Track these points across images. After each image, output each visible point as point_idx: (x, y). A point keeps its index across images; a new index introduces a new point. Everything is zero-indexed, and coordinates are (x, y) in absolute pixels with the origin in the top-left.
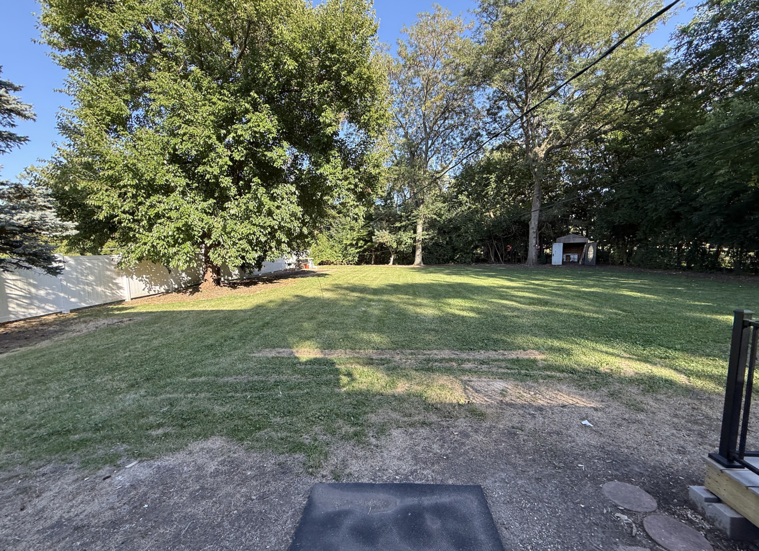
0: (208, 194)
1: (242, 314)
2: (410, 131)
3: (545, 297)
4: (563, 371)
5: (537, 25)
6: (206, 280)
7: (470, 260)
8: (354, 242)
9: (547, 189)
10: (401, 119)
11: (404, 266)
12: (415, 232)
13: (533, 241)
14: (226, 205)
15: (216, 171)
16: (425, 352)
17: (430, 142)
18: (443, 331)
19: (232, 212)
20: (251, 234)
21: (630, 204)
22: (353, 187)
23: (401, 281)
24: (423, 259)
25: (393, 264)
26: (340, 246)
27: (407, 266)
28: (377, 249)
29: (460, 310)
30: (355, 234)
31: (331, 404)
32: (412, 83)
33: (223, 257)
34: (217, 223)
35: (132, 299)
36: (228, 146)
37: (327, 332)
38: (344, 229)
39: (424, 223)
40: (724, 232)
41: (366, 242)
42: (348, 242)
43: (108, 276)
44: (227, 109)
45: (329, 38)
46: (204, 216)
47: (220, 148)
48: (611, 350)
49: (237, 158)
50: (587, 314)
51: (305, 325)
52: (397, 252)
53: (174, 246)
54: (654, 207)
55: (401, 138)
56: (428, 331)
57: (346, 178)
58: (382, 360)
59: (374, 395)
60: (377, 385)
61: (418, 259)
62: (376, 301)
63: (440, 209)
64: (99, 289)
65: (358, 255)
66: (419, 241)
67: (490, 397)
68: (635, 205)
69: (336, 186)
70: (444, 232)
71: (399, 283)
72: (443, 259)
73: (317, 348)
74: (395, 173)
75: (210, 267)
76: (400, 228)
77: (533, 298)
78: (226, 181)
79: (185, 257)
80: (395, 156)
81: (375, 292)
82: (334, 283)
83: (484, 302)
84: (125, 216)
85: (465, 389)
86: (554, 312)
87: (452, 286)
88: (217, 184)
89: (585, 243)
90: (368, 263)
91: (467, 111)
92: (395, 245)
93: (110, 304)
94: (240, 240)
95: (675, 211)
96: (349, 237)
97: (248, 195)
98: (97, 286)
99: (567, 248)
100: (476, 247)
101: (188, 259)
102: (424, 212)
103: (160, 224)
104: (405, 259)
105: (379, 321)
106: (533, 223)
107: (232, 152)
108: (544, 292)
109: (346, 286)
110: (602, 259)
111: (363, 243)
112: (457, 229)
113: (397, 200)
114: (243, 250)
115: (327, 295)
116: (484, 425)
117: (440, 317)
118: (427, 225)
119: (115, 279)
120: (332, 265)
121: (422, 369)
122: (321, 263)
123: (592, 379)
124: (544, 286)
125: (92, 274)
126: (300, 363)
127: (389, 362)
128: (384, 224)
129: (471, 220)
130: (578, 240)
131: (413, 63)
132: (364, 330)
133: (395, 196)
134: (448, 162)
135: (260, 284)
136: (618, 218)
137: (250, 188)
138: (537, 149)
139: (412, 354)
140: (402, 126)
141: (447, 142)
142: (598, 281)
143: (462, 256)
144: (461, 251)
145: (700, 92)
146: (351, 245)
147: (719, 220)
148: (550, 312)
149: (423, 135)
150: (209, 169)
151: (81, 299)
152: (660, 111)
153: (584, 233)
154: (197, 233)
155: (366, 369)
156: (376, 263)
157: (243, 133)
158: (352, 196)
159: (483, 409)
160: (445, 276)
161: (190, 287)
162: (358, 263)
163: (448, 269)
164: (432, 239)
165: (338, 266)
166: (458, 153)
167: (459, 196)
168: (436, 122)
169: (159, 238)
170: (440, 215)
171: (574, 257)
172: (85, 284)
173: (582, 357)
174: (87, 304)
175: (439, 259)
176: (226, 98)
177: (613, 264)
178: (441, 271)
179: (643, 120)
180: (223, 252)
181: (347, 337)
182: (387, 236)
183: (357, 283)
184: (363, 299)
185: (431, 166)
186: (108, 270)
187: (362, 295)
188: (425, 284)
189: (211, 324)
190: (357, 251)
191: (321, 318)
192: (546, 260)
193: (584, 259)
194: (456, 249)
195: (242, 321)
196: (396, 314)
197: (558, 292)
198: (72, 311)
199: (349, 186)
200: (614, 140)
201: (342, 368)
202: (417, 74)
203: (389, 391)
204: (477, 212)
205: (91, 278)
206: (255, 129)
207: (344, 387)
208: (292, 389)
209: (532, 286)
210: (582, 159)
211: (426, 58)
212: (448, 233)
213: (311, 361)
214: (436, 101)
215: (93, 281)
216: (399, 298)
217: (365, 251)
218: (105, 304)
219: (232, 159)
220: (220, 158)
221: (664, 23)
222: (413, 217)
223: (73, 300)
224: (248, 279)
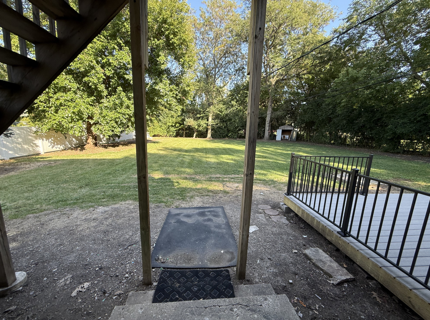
0: (91, 94)
1: (118, 160)
2: (206, 62)
3: (266, 155)
4: (261, 180)
5: (273, 15)
6: (88, 143)
7: (236, 137)
8: (174, 125)
9: (277, 100)
10: (201, 55)
11: (201, 139)
12: (208, 120)
13: (267, 128)
14: (102, 101)
15: (96, 81)
16: (209, 175)
17: (217, 70)
18: (218, 168)
19: (106, 105)
20: (117, 118)
21: (312, 111)
22: (175, 96)
23: (200, 147)
24: (212, 135)
25: (196, 137)
26: (166, 127)
27: (203, 139)
28: (186, 129)
29: (227, 160)
30: (174, 120)
31: (172, 191)
32: (208, 34)
33: (101, 130)
34: (96, 110)
35: (45, 153)
36: (103, 67)
37: (165, 168)
38: (168, 116)
39: (213, 116)
40: (346, 128)
41: (181, 124)
42: (170, 124)
43: (30, 139)
44: (103, 46)
45: (164, 16)
46: (88, 106)
47: (98, 68)
48: (282, 174)
49: (108, 74)
50: (280, 162)
51: (154, 165)
52: (198, 131)
53: (71, 122)
54: (321, 114)
55: (201, 66)
56: (211, 168)
57: (171, 91)
58: (191, 178)
59: (188, 189)
60: (189, 186)
61: (209, 135)
62: (187, 155)
63: (222, 108)
64: (25, 146)
65: (175, 132)
66: (210, 125)
67: (232, 188)
68: (314, 112)
69: (166, 94)
70: (223, 121)
71: (199, 148)
72: (222, 136)
73: (161, 174)
74: (197, 86)
75: (90, 135)
76: (199, 118)
77: (260, 155)
78: (102, 87)
79: (79, 129)
80: (198, 77)
81: (186, 151)
82: (163, 146)
83: (238, 156)
84: (41, 104)
85: (223, 186)
86: (267, 161)
87: (224, 149)
88: (96, 88)
89: (292, 130)
90: (181, 136)
91: (237, 54)
92: (196, 127)
93: (33, 155)
94: (110, 121)
95: (329, 116)
96: (170, 121)
97: (115, 96)
98: (24, 144)
99: (284, 132)
100: (240, 130)
101: (81, 130)
102: (213, 110)
103: (62, 109)
104: (202, 135)
105: (189, 164)
106: (268, 118)
107: (105, 71)
108: (267, 153)
109: (170, 148)
110: (299, 138)
111: (179, 125)
112: (230, 120)
113: (198, 101)
114: (113, 127)
115: (161, 152)
116: (228, 195)
117: (217, 163)
118: (214, 117)
119: (34, 141)
120: (160, 137)
121: (208, 180)
122: (154, 136)
123: (270, 183)
124: (268, 150)
125: (21, 137)
126: (155, 179)
127: (194, 178)
128: (191, 115)
129: (237, 115)
130: (289, 128)
131: (208, 23)
132: (182, 167)
133: (197, 99)
134: (226, 82)
135: (121, 146)
136: (307, 118)
137: (115, 92)
138: (271, 80)
139: (204, 176)
140: (201, 59)
141: (227, 70)
142: (292, 148)
143: (232, 134)
144: (232, 132)
145: (343, 60)
146: (172, 126)
147: (345, 122)
148: (265, 161)
149: (213, 65)
150: (91, 79)
151: (16, 152)
152: (328, 67)
153: (293, 124)
154: (85, 116)
155: (184, 181)
156: (186, 137)
157: (113, 62)
158: (175, 100)
159: (229, 191)
160: (223, 144)
161: (79, 147)
162: (176, 136)
163: (225, 141)
164: (217, 124)
165: (164, 138)
166: (232, 78)
167: (232, 101)
168: (221, 58)
169: (63, 117)
170: (221, 112)
171: (287, 137)
172: (16, 143)
173: (270, 176)
174: (19, 155)
175: (220, 136)
176: (102, 40)
177: (304, 141)
178: (221, 142)
179: (320, 70)
180: (100, 128)
181: (174, 170)
182: (192, 122)
183: (176, 147)
184: (180, 154)
185: (217, 84)
186: (30, 135)
187: (180, 153)
188: (212, 148)
189: (104, 165)
190: (175, 129)
191: (160, 162)
192: (273, 137)
193: (291, 138)
194: (229, 131)
195: (120, 163)
196: (197, 161)
197: (273, 153)
198: (11, 159)
199: (173, 95)
200: (307, 78)
201: (174, 181)
202: (211, 29)
203: (194, 187)
204: (241, 111)
205: (20, 140)
206: (121, 61)
207: (176, 186)
208: (154, 187)
209: (262, 150)
210: (295, 86)
211: (216, 21)
212: (226, 121)
213: (160, 178)
214: (221, 47)
215: (21, 142)
216: (198, 154)
217: (179, 129)
218: (29, 156)
219: (105, 75)
220: (98, 74)
221: (333, 21)
222: (207, 112)
223: (10, 152)
224: (112, 143)
